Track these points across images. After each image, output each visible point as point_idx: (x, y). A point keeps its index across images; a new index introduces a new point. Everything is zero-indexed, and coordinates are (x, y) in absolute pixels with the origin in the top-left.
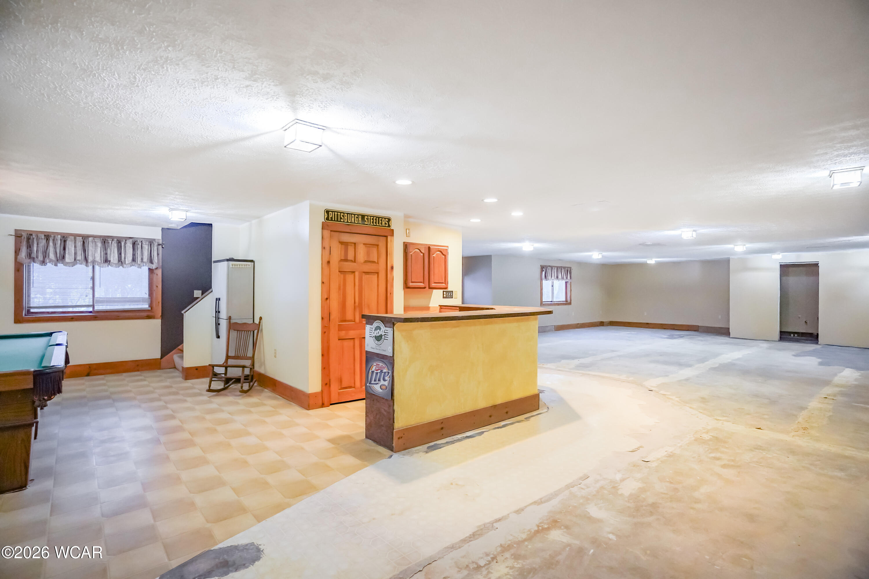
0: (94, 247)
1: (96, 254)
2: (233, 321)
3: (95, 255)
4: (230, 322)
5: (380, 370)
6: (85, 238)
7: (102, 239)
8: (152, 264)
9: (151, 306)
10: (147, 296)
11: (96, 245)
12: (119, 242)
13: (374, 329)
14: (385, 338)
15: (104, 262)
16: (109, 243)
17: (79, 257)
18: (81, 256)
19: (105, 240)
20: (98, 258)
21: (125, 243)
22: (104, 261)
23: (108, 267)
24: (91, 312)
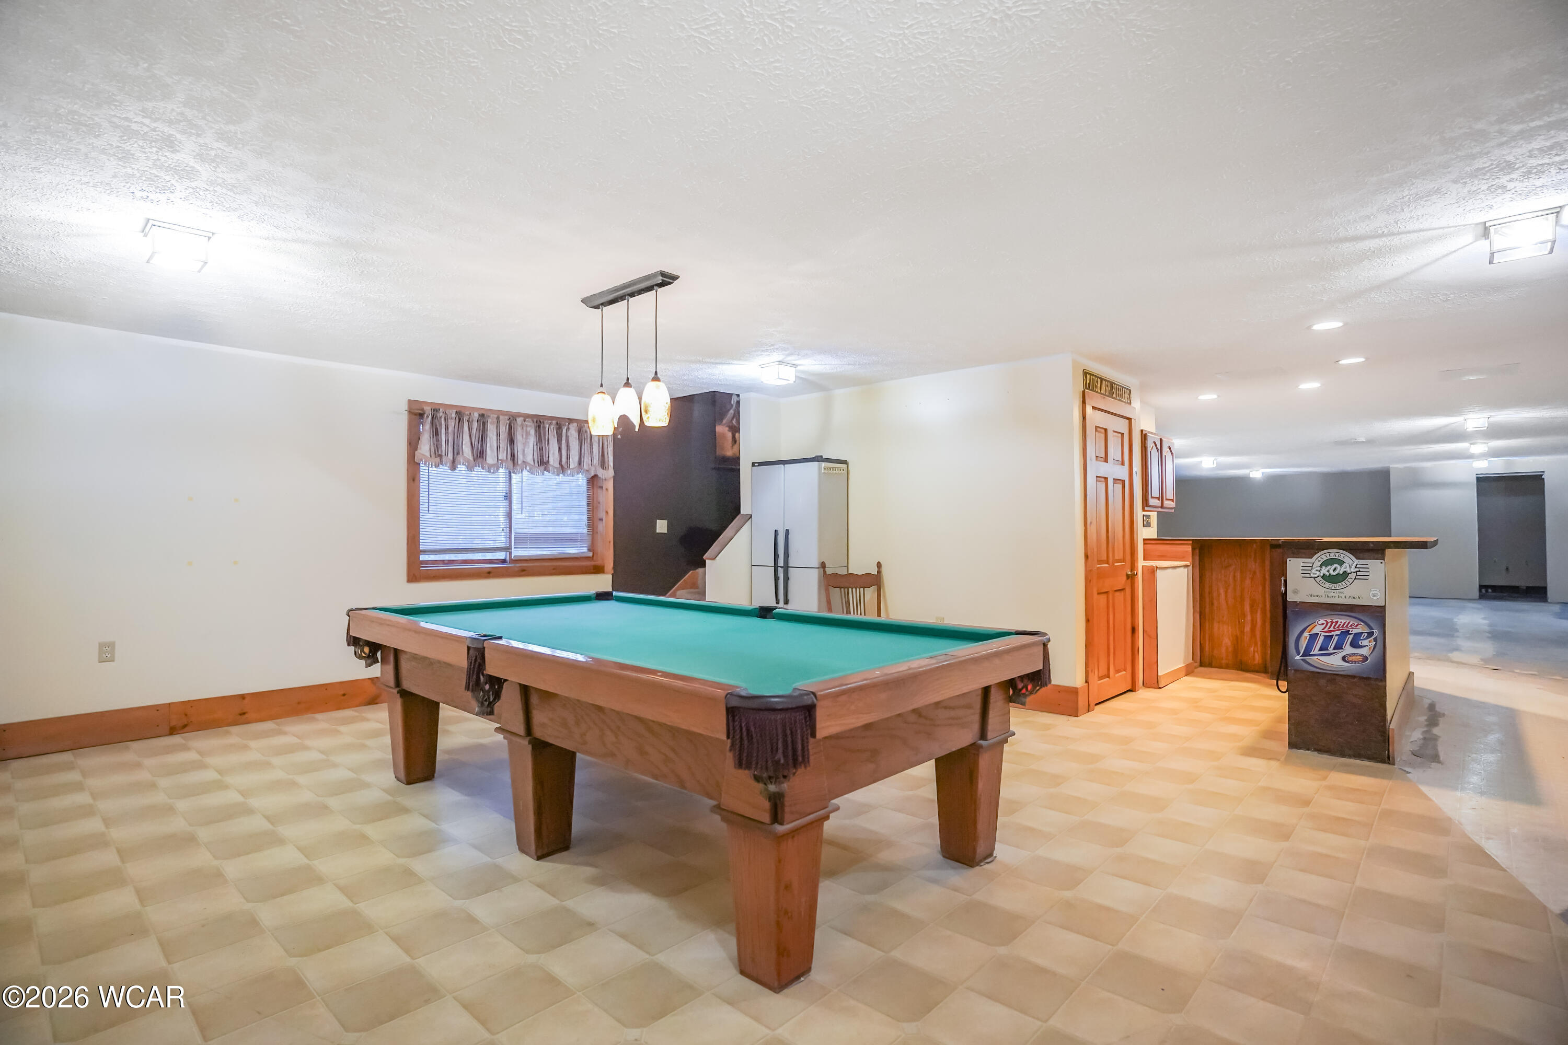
0: (524, 436)
1: (526, 449)
2: (829, 571)
3: (524, 451)
4: (825, 572)
5: (1340, 631)
6: (512, 418)
7: (535, 420)
8: (603, 469)
9: (592, 548)
10: (585, 530)
11: (528, 434)
12: (559, 428)
13: (1317, 564)
14: (1357, 577)
15: (538, 465)
16: (544, 428)
17: (502, 456)
18: (506, 452)
19: (539, 422)
20: (529, 459)
21: (568, 429)
22: (538, 462)
23: (543, 474)
24: (504, 561)
